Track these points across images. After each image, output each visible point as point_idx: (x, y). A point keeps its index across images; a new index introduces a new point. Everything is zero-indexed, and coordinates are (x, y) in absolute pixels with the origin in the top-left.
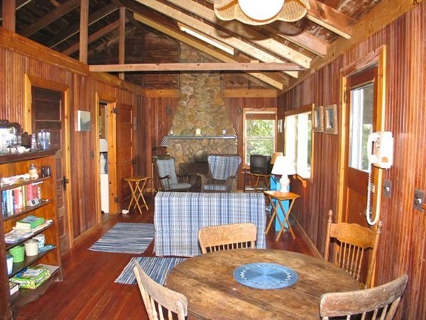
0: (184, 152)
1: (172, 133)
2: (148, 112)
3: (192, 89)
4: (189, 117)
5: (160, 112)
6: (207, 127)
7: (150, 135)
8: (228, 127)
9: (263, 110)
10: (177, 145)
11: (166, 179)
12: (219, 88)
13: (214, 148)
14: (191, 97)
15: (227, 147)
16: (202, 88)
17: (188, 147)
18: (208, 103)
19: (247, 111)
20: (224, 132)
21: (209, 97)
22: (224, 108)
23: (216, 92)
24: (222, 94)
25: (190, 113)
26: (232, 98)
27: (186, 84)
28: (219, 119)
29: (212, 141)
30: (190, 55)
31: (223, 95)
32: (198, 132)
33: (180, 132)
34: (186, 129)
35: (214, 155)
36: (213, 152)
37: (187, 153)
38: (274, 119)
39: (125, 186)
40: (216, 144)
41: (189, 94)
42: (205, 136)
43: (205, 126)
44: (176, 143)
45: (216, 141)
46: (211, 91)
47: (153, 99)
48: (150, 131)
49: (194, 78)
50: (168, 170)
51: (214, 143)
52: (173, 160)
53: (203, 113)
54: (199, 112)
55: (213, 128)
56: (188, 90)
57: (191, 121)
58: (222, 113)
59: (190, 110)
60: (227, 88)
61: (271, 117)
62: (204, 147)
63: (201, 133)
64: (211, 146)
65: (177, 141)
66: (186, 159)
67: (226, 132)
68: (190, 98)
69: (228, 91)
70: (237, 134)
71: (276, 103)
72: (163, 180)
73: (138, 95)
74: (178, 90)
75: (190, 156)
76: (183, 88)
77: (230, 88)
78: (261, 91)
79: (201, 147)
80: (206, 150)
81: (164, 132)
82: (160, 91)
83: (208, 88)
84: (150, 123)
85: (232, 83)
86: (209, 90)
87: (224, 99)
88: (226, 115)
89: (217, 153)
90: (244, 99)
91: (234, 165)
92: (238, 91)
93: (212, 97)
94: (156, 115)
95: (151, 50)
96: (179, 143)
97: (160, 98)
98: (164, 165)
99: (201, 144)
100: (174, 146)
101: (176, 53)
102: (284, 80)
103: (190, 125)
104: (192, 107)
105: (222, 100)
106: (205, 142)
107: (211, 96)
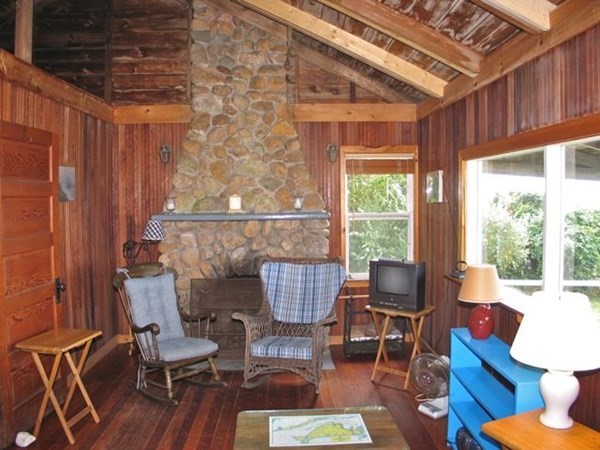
0: (202, 252)
1: (171, 206)
2: (117, 158)
3: (220, 102)
4: (214, 167)
5: (147, 156)
6: (256, 191)
7: (122, 212)
8: (307, 191)
9: (386, 152)
10: (185, 235)
11: (149, 333)
12: (284, 99)
13: (273, 241)
14: (218, 120)
15: (304, 239)
16: (244, 97)
17: (211, 239)
18: (259, 132)
19: (350, 154)
20: (298, 204)
21: (260, 120)
22: (296, 146)
23: (278, 108)
24: (291, 115)
25: (215, 159)
26: (312, 123)
27: (205, 90)
28: (286, 171)
29: (269, 224)
30: (216, 22)
31: (294, 117)
32: (235, 203)
33: (191, 204)
34: (206, 197)
35: (274, 260)
36: (271, 251)
37: (209, 254)
38: (412, 171)
39: (24, 364)
40: (277, 231)
41: (213, 112)
42: (252, 213)
43: (250, 188)
44: (183, 230)
45: (278, 225)
46: (265, 106)
47: (130, 128)
48: (121, 201)
49: (224, 76)
50: (155, 303)
51: (273, 228)
52: (171, 275)
53: (247, 157)
54: (237, 155)
55: (272, 194)
56: (210, 103)
57: (218, 177)
58: (291, 158)
59: (216, 150)
60: (301, 102)
61: (405, 167)
62: (250, 240)
63: (243, 207)
64: (268, 238)
65: (183, 225)
66: (208, 270)
67: (303, 204)
68: (215, 123)
69: (306, 107)
70: (327, 209)
71: (414, 135)
72: (142, 335)
73: (86, 115)
74: (188, 107)
75: (217, 263)
76: (199, 99)
77: (309, 101)
78: (380, 107)
79: (243, 240)
80: (254, 247)
81: (154, 204)
82: (145, 108)
83: (260, 100)
84: (122, 185)
85: (313, 89)
86: (261, 103)
87: (296, 124)
88: (301, 162)
89: (283, 254)
90: (343, 125)
91: (327, 287)
92: (327, 107)
93: (267, 120)
94: (138, 166)
95: (128, 16)
96: (189, 230)
97: (146, 126)
98: (146, 292)
99: (241, 233)
100: (178, 237)
101: (183, 23)
102: (468, 60)
103: (215, 187)
104: (221, 144)
105: (292, 127)
106: (252, 227)
107: (264, 117)
